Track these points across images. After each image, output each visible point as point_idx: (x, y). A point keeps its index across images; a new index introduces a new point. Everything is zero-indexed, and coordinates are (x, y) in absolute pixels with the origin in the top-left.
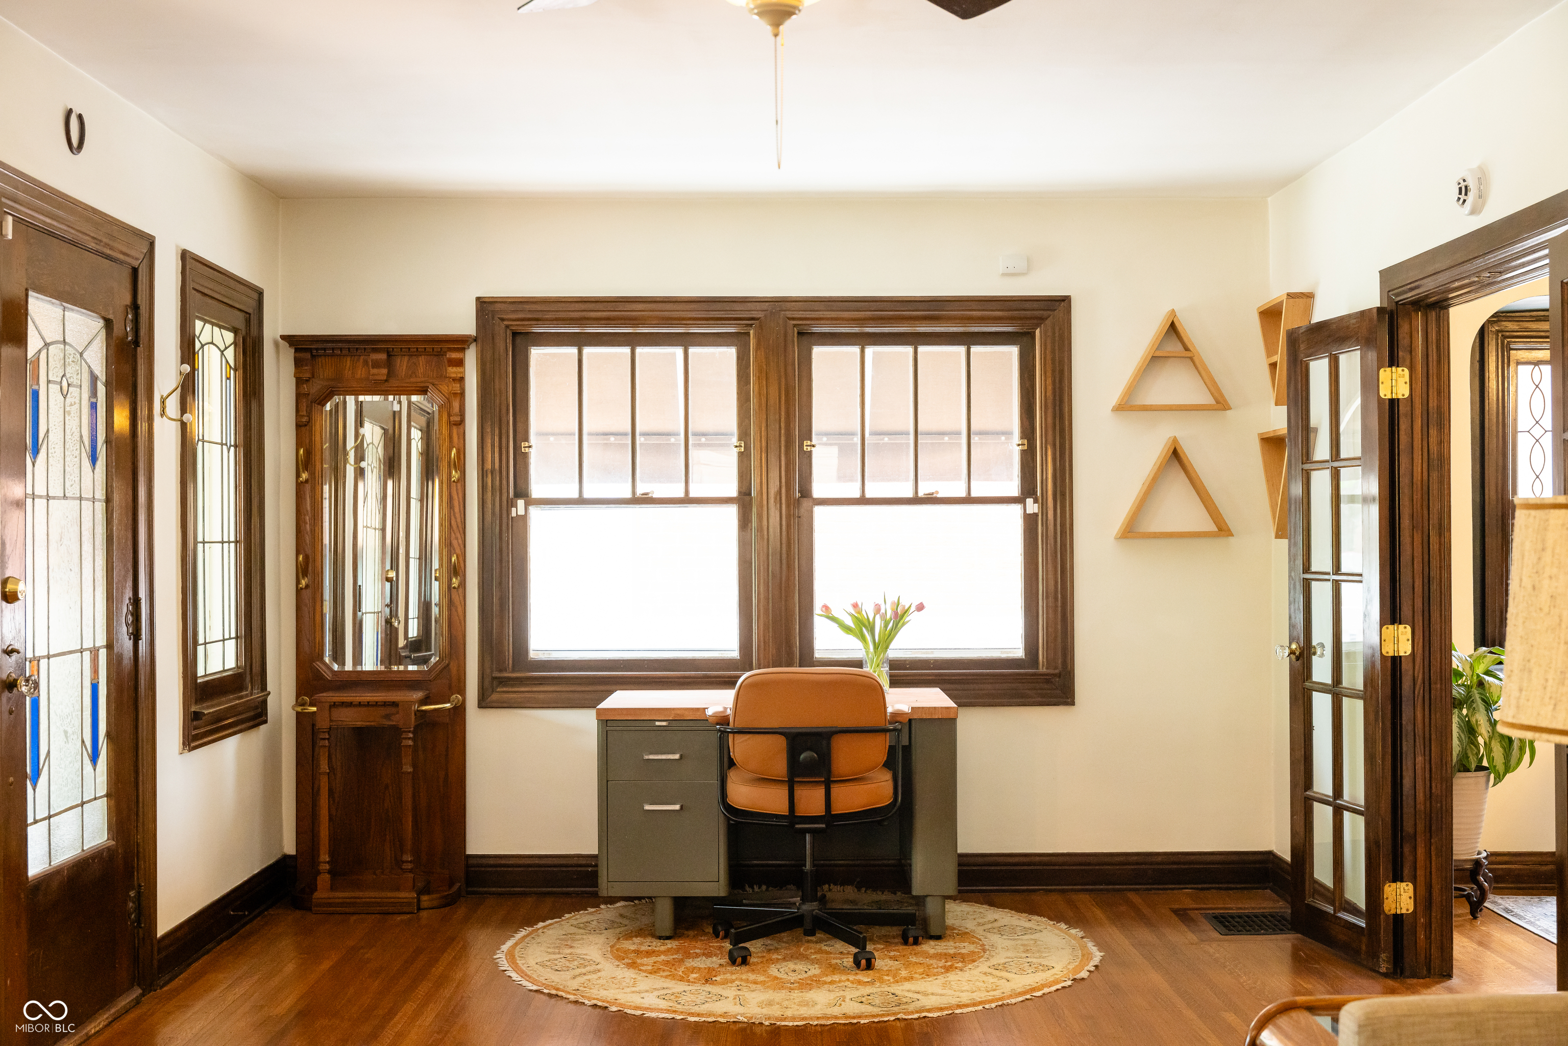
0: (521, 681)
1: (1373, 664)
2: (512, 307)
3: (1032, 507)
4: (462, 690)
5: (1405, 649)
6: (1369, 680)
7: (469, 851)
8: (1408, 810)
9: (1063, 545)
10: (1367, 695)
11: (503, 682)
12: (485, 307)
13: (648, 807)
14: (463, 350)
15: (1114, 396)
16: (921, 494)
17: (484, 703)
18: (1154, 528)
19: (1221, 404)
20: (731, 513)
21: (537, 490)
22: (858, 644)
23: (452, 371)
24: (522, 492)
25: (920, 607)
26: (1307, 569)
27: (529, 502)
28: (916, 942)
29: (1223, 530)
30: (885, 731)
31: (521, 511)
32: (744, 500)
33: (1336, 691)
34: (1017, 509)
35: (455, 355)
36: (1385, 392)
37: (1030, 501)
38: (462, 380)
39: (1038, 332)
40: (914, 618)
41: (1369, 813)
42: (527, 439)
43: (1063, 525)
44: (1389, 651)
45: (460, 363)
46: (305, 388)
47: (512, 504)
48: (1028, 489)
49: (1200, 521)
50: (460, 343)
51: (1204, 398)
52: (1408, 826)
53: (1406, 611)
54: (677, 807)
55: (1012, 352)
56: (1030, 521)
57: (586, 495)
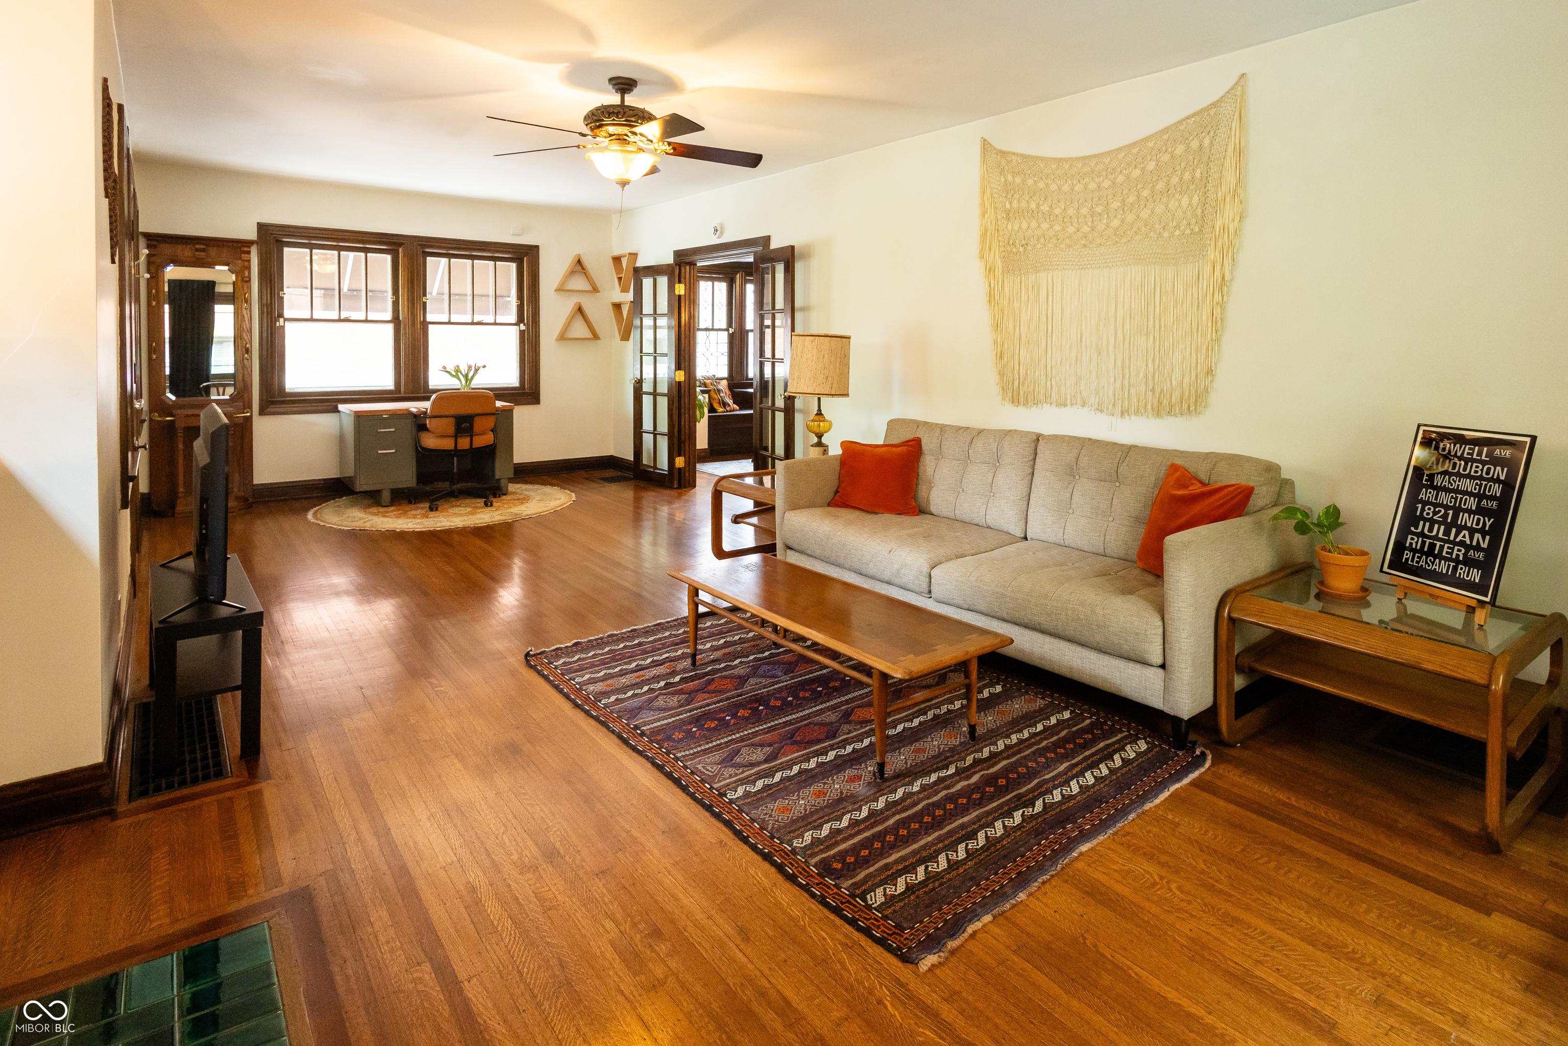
0: (283, 402)
1: (672, 384)
2: (278, 229)
3: (523, 327)
4: (250, 407)
5: (682, 379)
6: (670, 389)
7: (255, 482)
8: (683, 433)
9: (536, 342)
10: (669, 395)
11: (273, 403)
12: (262, 227)
13: (380, 452)
14: (249, 247)
15: (555, 285)
16: (475, 321)
17: (262, 412)
18: (570, 336)
19: (595, 290)
20: (390, 327)
21: (287, 314)
22: (457, 382)
23: (244, 256)
24: (281, 315)
25: (484, 367)
26: (641, 352)
27: (285, 320)
28: (499, 497)
29: (596, 337)
30: (494, 414)
31: (282, 324)
32: (396, 320)
33: (655, 394)
34: (515, 328)
35: (246, 249)
36: (677, 293)
37: (522, 325)
38: (249, 261)
39: (525, 259)
40: (481, 370)
41: (670, 435)
42: (283, 290)
43: (535, 336)
44: (677, 379)
45: (249, 253)
46: (152, 259)
47: (277, 320)
48: (520, 319)
49: (587, 334)
50: (250, 243)
51: (589, 288)
52: (683, 438)
53: (683, 366)
54: (393, 451)
55: (513, 266)
56: (522, 333)
57: (314, 317)
